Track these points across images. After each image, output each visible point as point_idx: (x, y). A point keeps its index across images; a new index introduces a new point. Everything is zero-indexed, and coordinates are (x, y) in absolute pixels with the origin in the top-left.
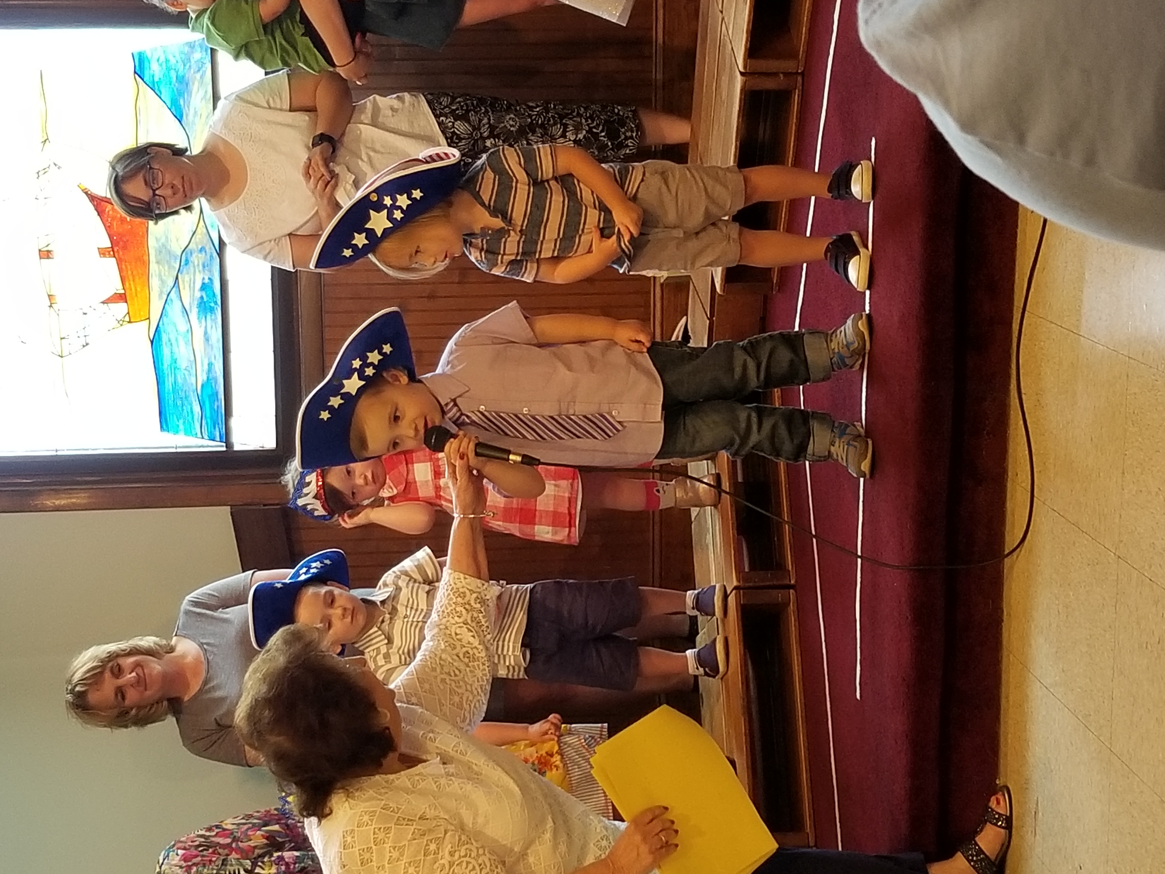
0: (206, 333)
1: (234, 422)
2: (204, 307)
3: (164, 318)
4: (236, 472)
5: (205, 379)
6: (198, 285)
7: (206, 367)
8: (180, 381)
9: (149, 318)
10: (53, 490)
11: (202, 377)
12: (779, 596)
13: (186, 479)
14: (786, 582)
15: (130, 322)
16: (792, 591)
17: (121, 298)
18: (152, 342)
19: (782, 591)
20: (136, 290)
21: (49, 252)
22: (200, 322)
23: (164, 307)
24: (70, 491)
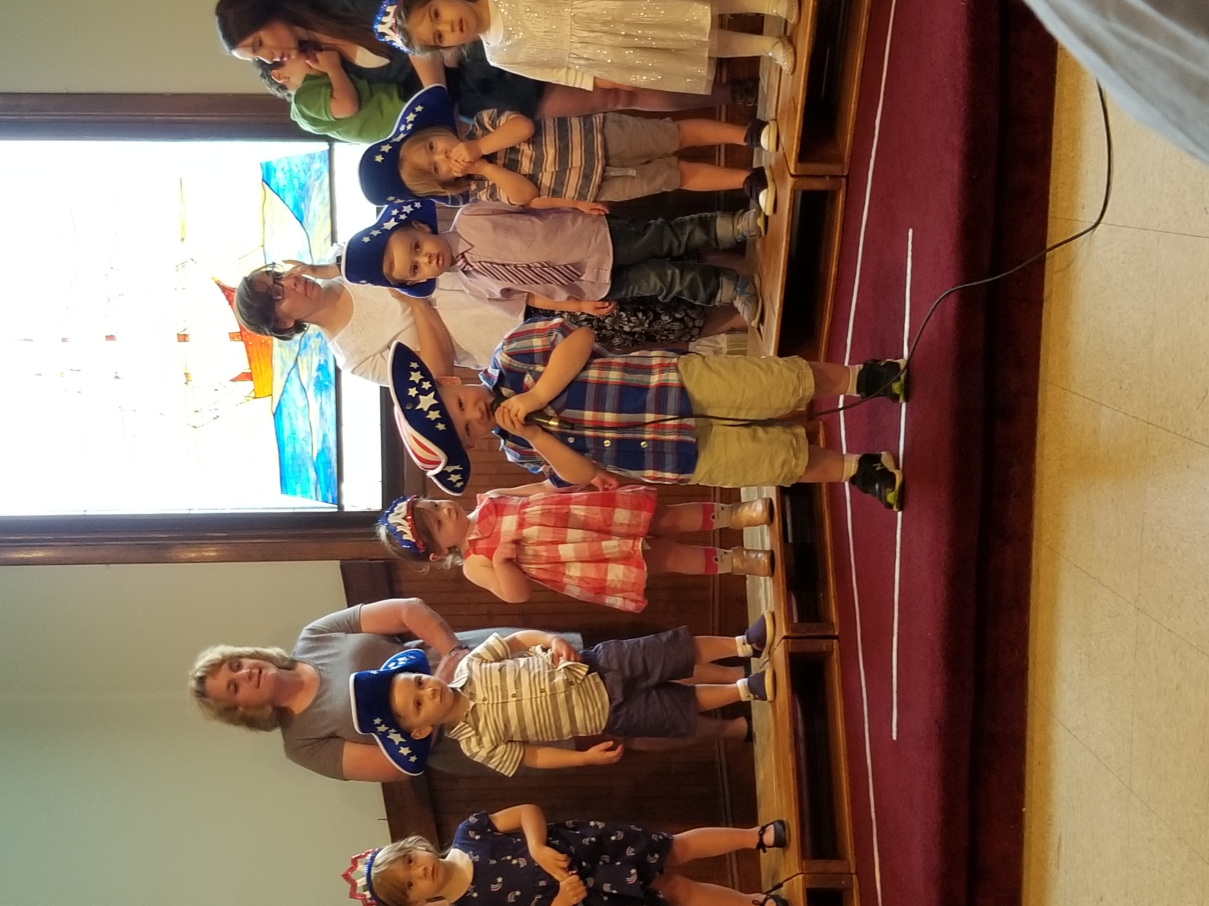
0: (321, 408)
1: (344, 487)
2: (320, 386)
3: (285, 395)
4: (346, 531)
5: (320, 448)
6: (315, 366)
7: (321, 438)
8: (298, 450)
9: (271, 395)
10: (185, 544)
11: (317, 447)
12: (824, 645)
13: (302, 536)
14: (830, 633)
15: (255, 398)
16: (835, 641)
17: (248, 376)
18: (274, 415)
19: (826, 640)
20: (261, 370)
21: (185, 335)
22: (316, 398)
23: (285, 386)
24: (202, 545)
